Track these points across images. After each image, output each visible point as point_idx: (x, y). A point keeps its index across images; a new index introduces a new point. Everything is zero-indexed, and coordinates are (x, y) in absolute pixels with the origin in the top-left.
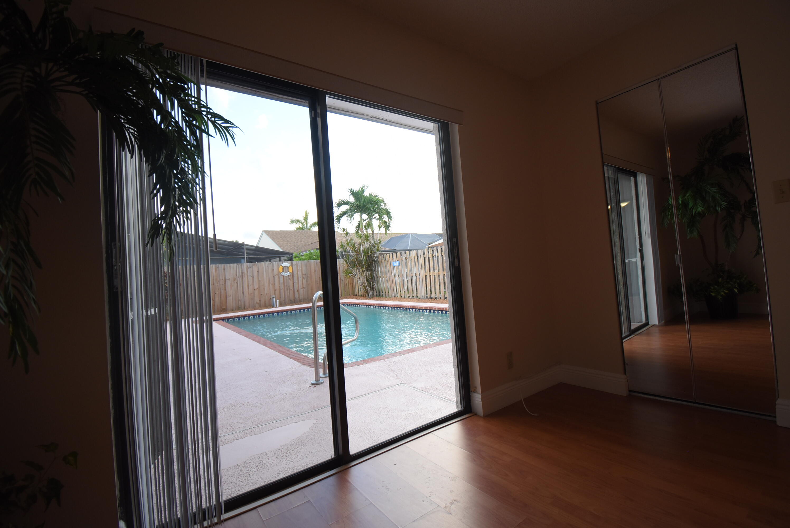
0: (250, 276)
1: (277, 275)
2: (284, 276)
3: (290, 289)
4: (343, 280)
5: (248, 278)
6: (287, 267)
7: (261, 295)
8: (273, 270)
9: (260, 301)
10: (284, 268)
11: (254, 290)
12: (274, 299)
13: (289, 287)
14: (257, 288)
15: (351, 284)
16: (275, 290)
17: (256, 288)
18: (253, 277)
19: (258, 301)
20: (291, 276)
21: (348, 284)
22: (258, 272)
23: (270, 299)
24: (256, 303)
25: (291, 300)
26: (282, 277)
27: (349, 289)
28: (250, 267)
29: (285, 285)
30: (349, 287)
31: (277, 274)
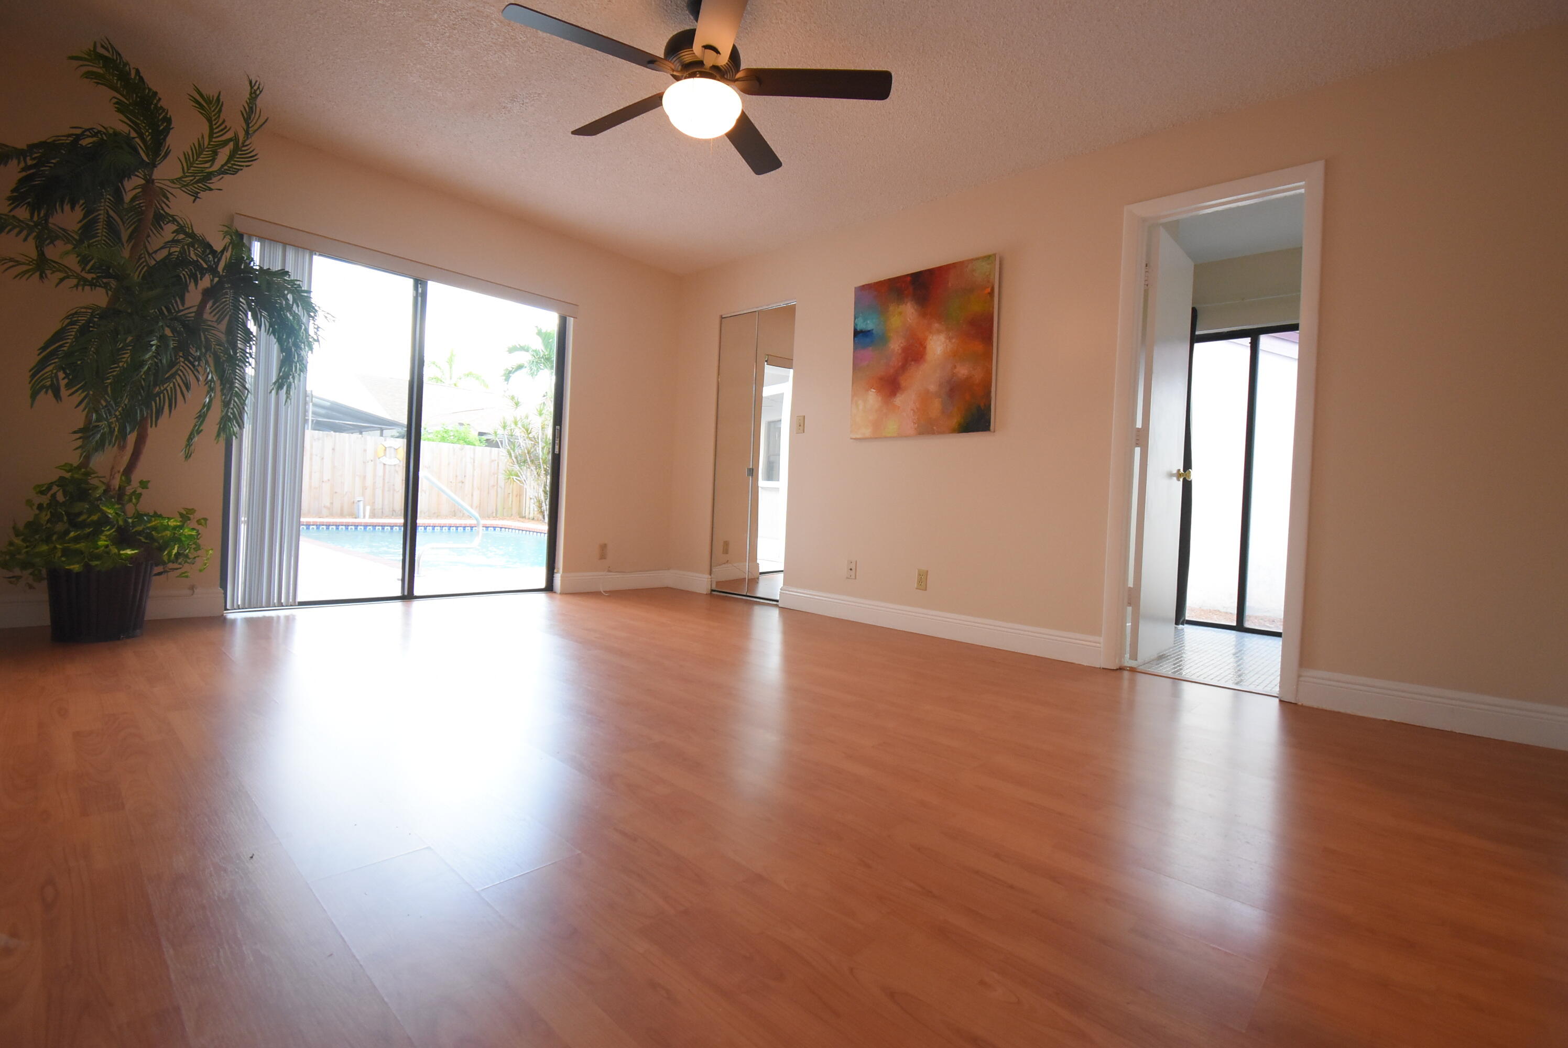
0: (316, 455)
1: (372, 461)
2: (384, 464)
3: (394, 490)
4: (503, 487)
5: (311, 459)
6: (392, 450)
7: (336, 493)
8: (365, 450)
9: (332, 503)
10: (387, 449)
11: (323, 482)
12: (361, 504)
13: (394, 485)
14: (329, 480)
15: (517, 496)
16: (364, 488)
17: (325, 479)
18: (323, 459)
19: (328, 504)
20: (399, 466)
21: (511, 495)
22: (333, 449)
23: (354, 502)
24: (324, 507)
25: (394, 511)
26: (383, 465)
27: (512, 504)
28: (319, 439)
29: (386, 481)
30: (512, 502)
31: (372, 459)
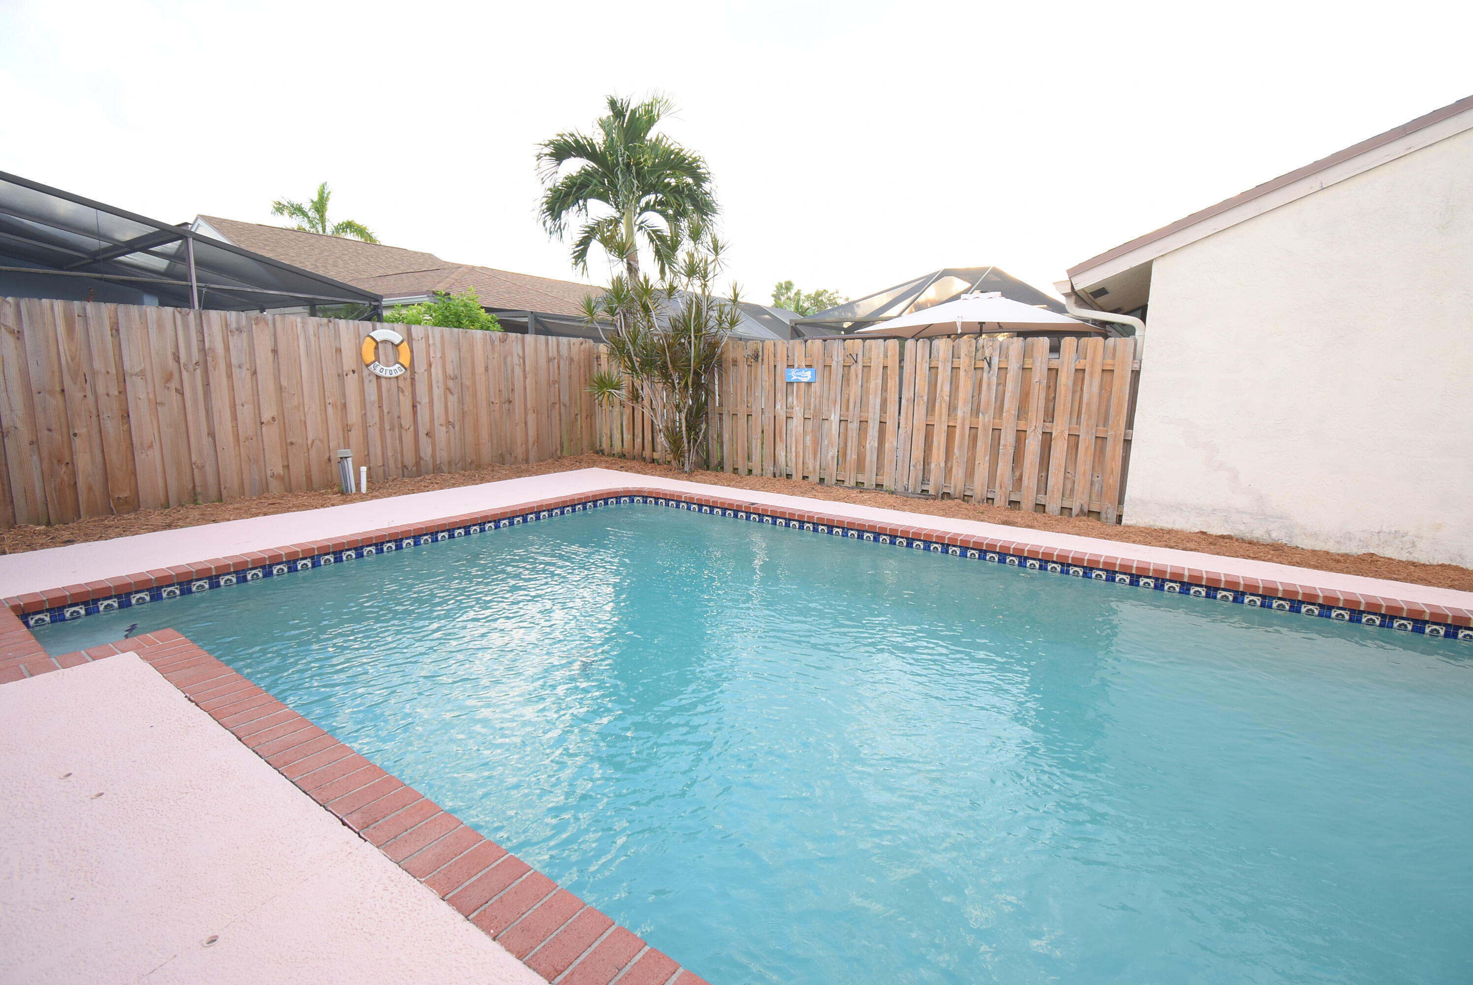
0: (240, 367)
1: (354, 372)
2: (378, 377)
3: (401, 426)
4: (568, 404)
5: (230, 376)
6: (390, 346)
7: (292, 444)
8: (339, 350)
9: (287, 467)
10: (380, 345)
11: (262, 423)
12: (350, 464)
13: (399, 417)
14: (273, 419)
15: (587, 418)
16: (347, 429)
17: (266, 416)
18: (255, 373)
19: (279, 470)
20: (405, 379)
21: (579, 416)
22: (275, 351)
23: (329, 460)
24: (273, 476)
25: (404, 467)
26: (374, 379)
27: (581, 433)
28: (239, 330)
29: (385, 411)
30: (581, 427)
31: (354, 368)
